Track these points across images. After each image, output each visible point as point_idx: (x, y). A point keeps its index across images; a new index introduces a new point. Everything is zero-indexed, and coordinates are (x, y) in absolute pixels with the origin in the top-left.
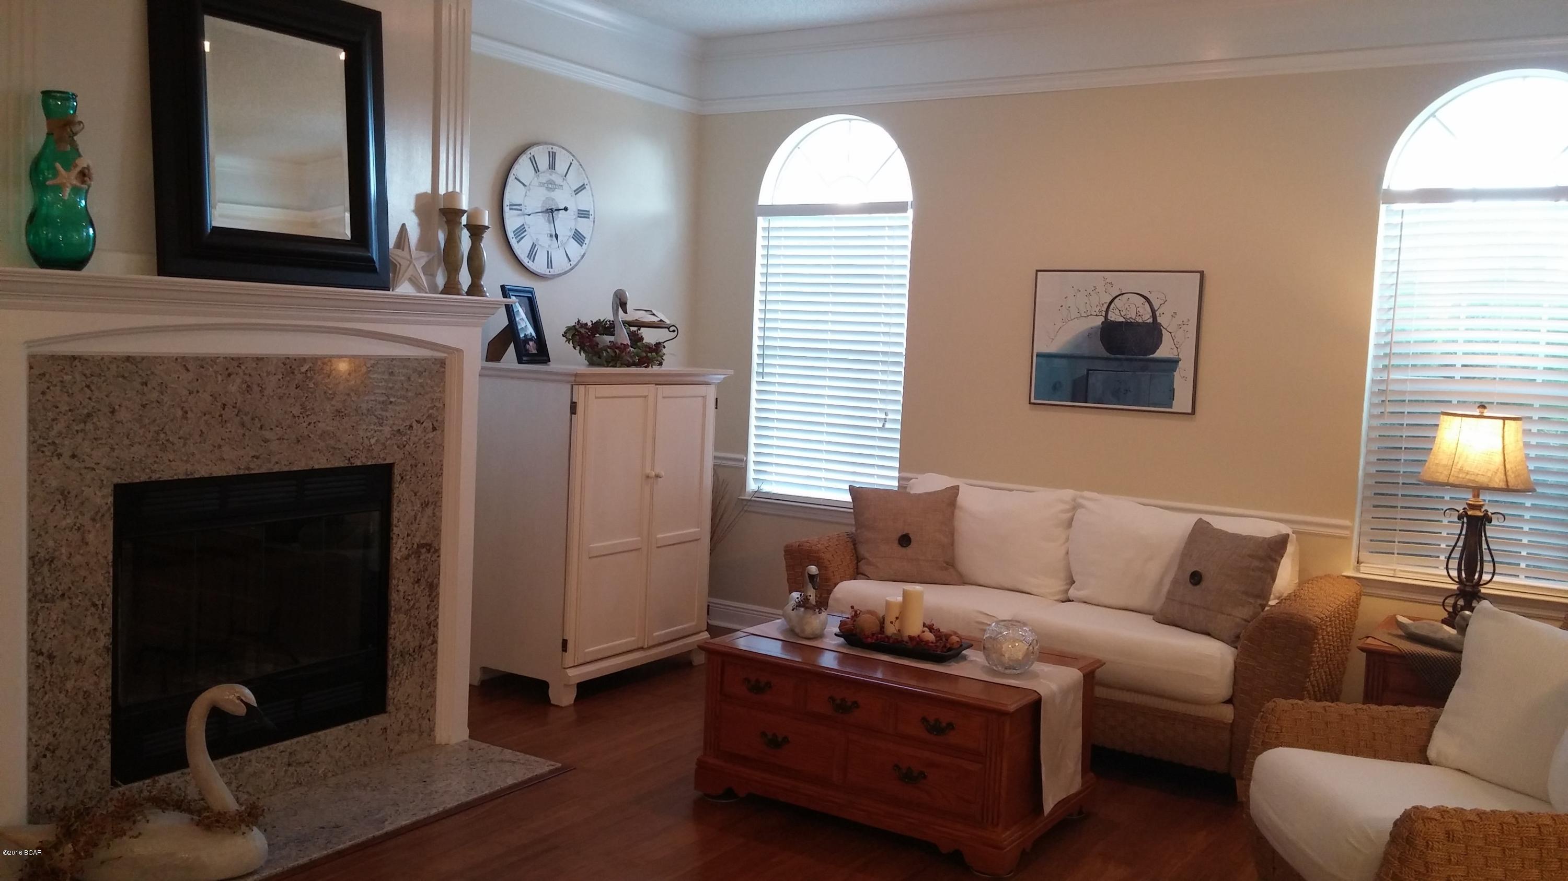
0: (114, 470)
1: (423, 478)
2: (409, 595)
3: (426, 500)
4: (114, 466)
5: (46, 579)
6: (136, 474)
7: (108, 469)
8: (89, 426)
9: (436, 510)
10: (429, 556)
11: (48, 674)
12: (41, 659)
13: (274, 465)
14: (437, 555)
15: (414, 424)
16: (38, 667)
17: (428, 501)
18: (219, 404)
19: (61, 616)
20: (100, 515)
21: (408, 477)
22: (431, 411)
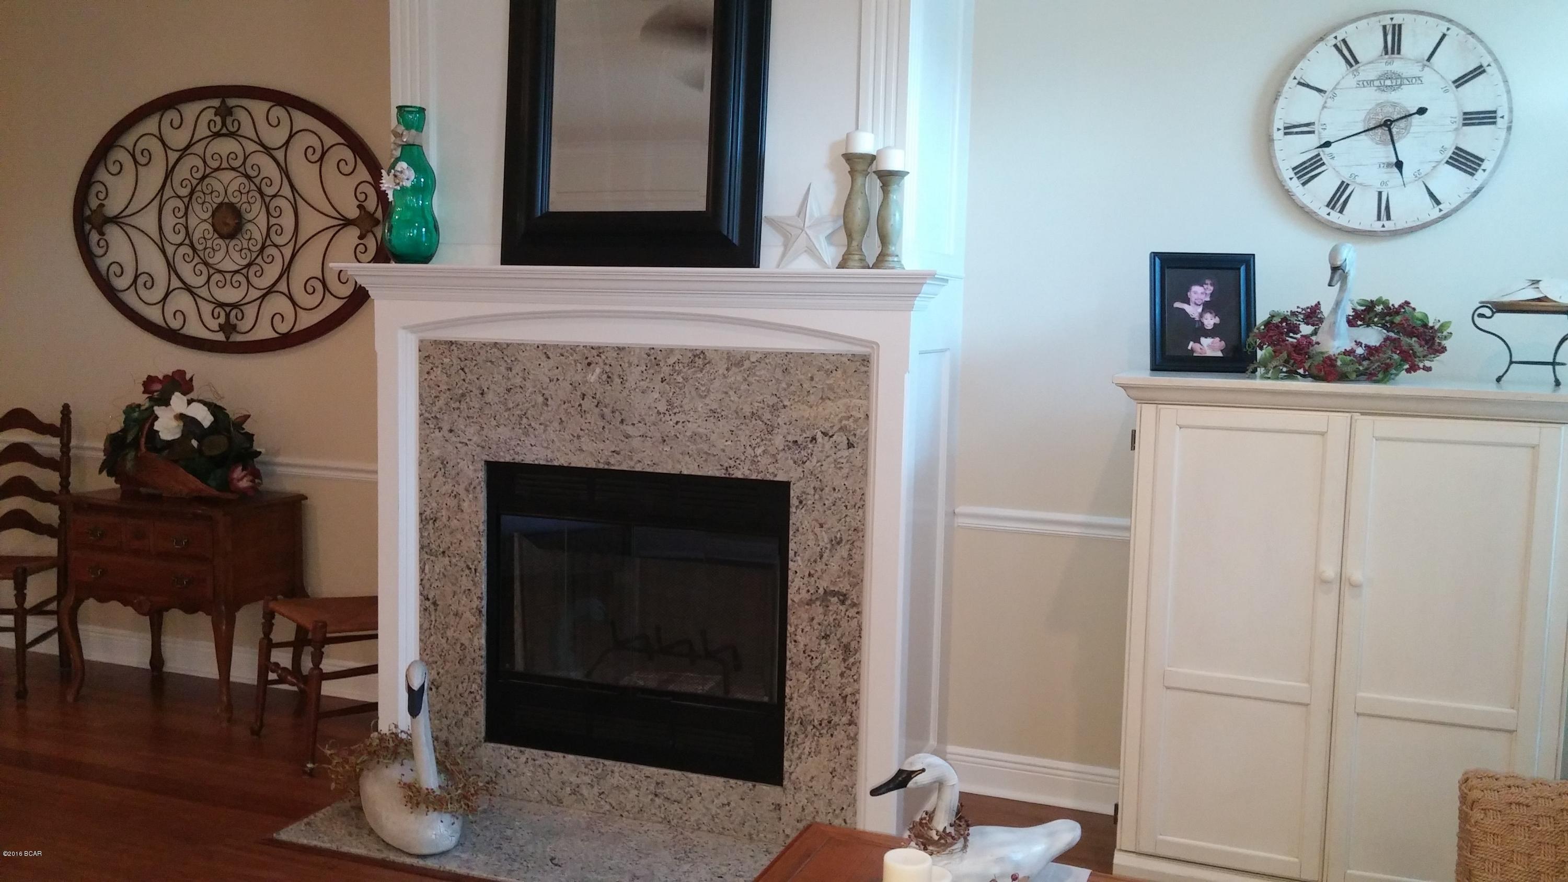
0: (483, 447)
1: (833, 507)
2: (812, 651)
3: (838, 536)
4: (483, 444)
5: (431, 535)
6: (502, 454)
7: (478, 446)
8: (463, 406)
9: (854, 551)
10: (843, 608)
11: (433, 618)
12: (428, 603)
13: (636, 463)
14: (855, 610)
15: (819, 436)
16: (425, 610)
17: (841, 538)
18: (579, 393)
19: (442, 570)
20: (472, 487)
21: (810, 502)
22: (844, 422)
